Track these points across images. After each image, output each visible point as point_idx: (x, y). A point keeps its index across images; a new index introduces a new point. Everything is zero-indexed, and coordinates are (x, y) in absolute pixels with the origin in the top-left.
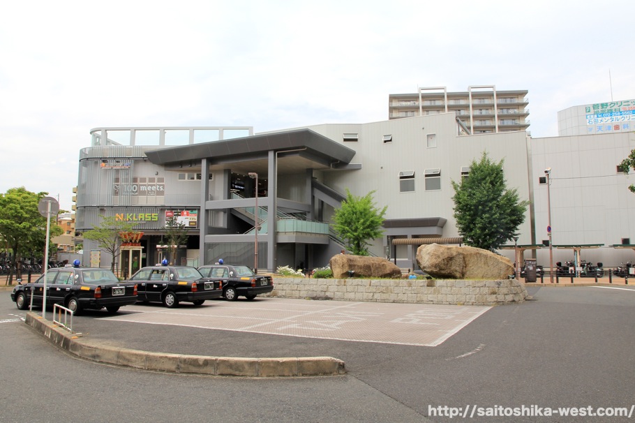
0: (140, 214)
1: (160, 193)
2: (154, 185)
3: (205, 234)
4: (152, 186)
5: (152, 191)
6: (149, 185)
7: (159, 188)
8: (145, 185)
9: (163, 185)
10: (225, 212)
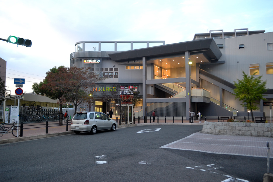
0: (106, 88)
1: (116, 76)
2: (113, 72)
3: (146, 98)
4: (111, 73)
5: (111, 75)
6: (110, 72)
7: (115, 74)
8: (108, 72)
9: (118, 72)
10: (152, 87)
